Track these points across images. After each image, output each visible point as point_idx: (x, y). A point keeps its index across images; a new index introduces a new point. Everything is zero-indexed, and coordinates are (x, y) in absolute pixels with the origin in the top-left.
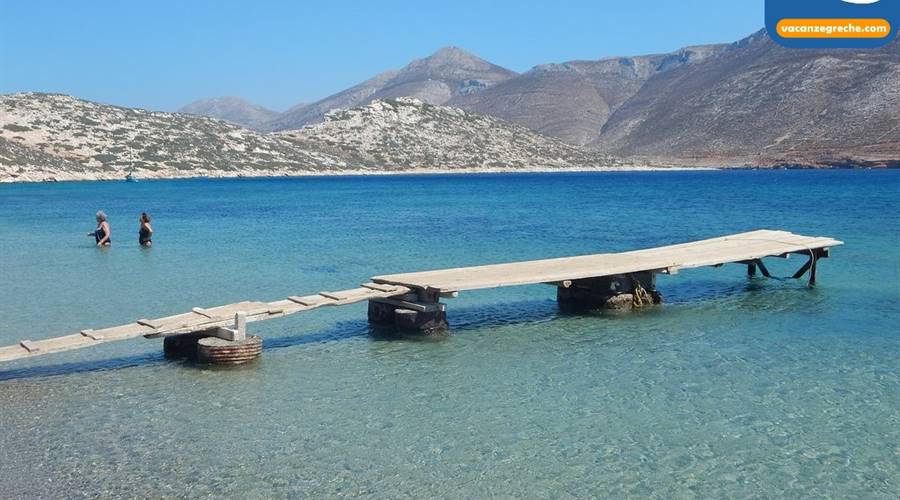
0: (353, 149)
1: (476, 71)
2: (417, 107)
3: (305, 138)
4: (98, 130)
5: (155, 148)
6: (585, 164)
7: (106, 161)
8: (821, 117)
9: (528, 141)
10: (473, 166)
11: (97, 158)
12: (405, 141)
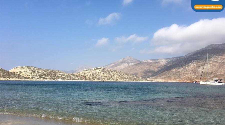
0: (86, 76)
1: (134, 61)
2: (102, 69)
3: (78, 74)
4: (34, 73)
5: (42, 76)
6: (132, 80)
7: (32, 78)
8: (194, 72)
9: (123, 76)
10: (107, 80)
11: (31, 77)
12: (96, 75)
